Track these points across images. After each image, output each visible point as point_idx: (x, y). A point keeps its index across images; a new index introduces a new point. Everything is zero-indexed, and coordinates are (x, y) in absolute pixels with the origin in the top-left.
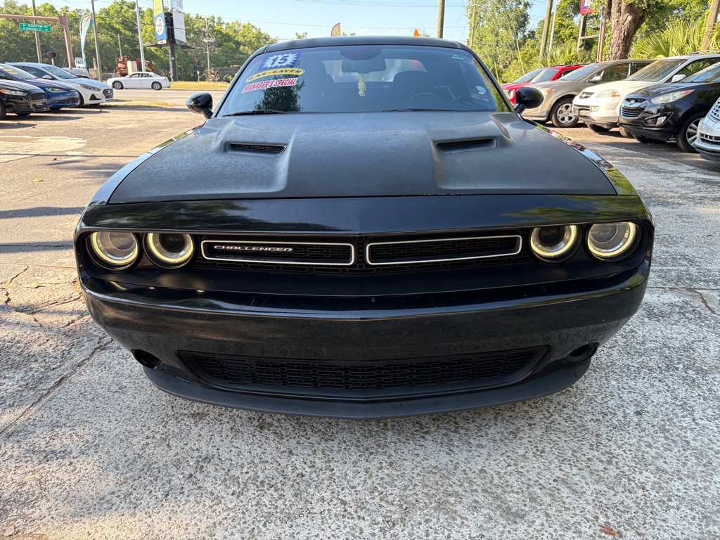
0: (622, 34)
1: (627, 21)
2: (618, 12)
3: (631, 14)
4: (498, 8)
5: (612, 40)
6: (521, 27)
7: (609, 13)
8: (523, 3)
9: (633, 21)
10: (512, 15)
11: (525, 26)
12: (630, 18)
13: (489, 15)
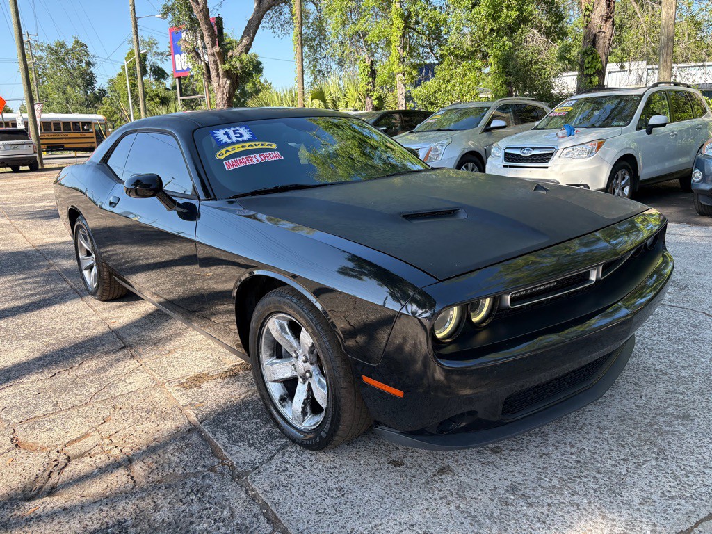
0: (225, 96)
1: (227, 85)
2: (217, 76)
3: (228, 79)
4: (58, 66)
5: (218, 101)
6: (88, 85)
7: (209, 78)
8: (84, 61)
9: (232, 84)
10: (76, 73)
11: (92, 84)
12: (228, 82)
13: (49, 72)
